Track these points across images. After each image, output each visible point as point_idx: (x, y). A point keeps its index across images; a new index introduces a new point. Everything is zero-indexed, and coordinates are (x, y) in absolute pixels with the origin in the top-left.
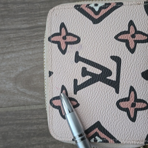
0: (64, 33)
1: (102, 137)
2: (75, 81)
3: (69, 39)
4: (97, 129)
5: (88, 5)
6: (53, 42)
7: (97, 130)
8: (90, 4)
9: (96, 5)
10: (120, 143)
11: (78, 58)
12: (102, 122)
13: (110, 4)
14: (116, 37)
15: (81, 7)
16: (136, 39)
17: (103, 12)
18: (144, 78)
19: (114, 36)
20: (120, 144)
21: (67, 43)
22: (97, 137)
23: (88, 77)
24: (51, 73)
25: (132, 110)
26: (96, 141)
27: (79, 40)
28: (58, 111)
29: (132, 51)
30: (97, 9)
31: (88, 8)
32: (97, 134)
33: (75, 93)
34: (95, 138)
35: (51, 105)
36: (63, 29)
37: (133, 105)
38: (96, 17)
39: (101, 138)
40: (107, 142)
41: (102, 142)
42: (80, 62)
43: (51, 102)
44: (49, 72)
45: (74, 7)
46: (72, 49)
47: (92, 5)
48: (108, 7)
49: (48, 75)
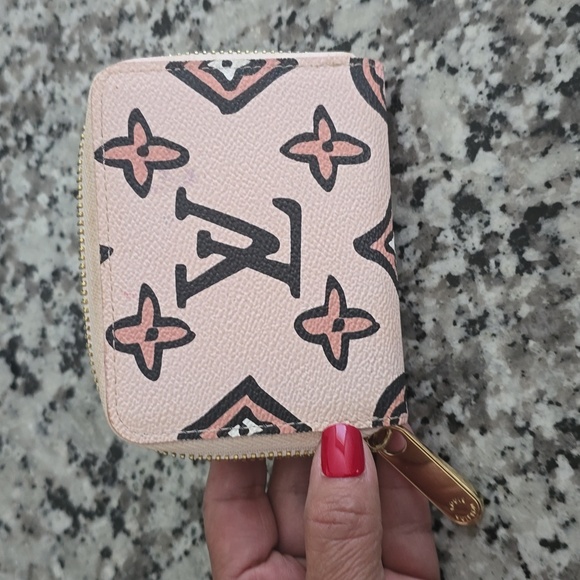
0: (140, 139)
1: (260, 419)
2: (181, 270)
3: (157, 153)
4: (247, 397)
5: (204, 64)
6: (111, 163)
7: (246, 401)
8: (209, 62)
9: (227, 64)
10: (311, 429)
11: (184, 207)
12: (260, 378)
13: (262, 63)
14: (285, 150)
15: (186, 67)
16: (333, 154)
17: (247, 82)
18: (361, 254)
19: (280, 146)
20: (308, 434)
21: (152, 166)
22: (247, 422)
23: (216, 259)
24: (105, 253)
25: (335, 340)
26: (244, 432)
27: (184, 157)
28: (132, 358)
29: (328, 185)
30: (229, 74)
31: (205, 71)
32: (246, 413)
33: (181, 304)
34: (242, 425)
35: (111, 344)
36: (138, 126)
37: (338, 325)
38: (230, 96)
39: (257, 422)
40: (275, 430)
41: (261, 433)
42: (190, 217)
43: (109, 336)
44: (102, 247)
45: (167, 67)
46: (165, 184)
47: (216, 65)
48: (258, 70)
49: (98, 256)
